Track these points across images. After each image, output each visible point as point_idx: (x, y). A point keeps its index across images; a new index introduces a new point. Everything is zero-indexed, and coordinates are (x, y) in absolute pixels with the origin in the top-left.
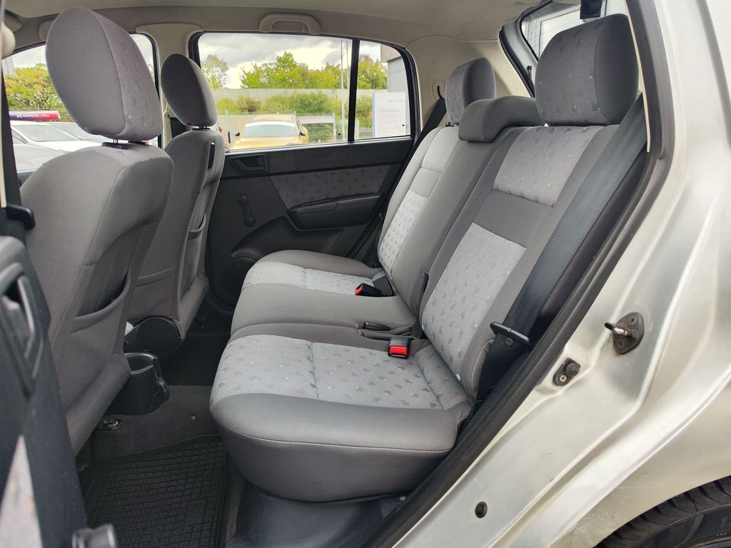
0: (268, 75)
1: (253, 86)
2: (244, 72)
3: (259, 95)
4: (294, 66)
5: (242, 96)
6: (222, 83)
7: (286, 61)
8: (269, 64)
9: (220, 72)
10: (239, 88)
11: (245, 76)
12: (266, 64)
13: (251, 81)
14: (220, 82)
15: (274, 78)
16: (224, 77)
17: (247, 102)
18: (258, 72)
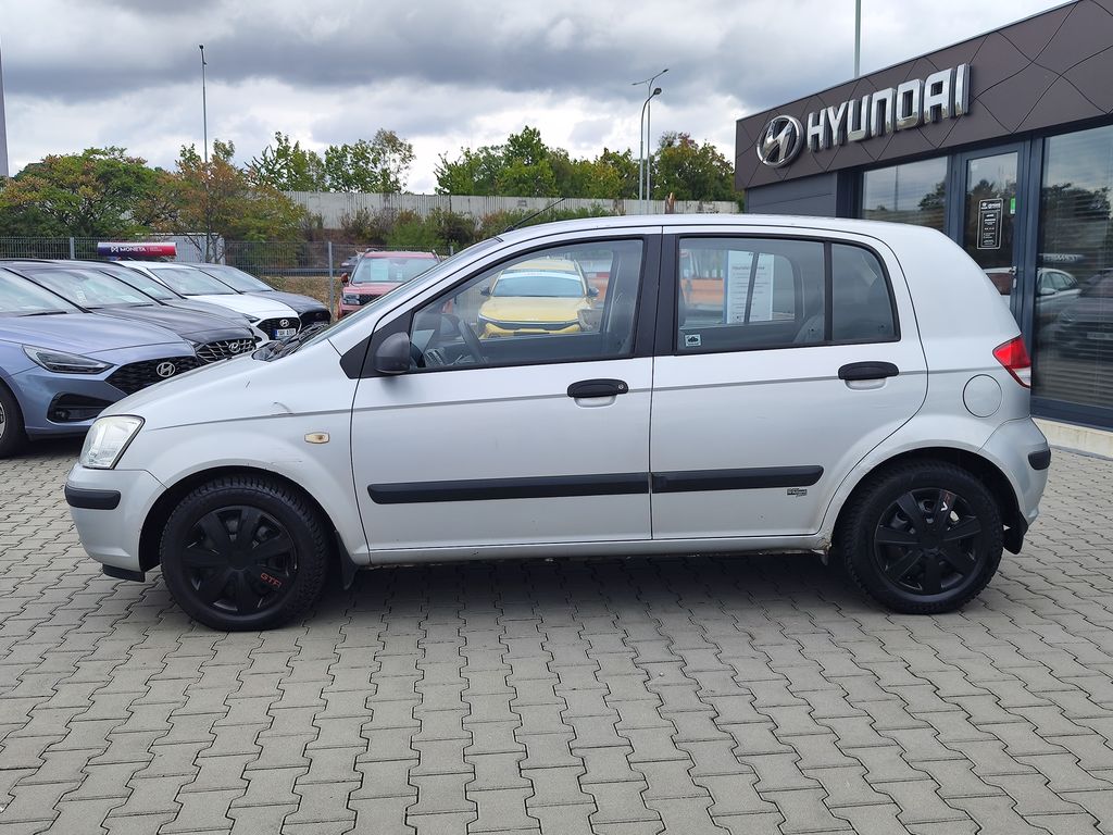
0: (489, 168)
1: (460, 190)
2: (445, 162)
3: (472, 208)
4: (543, 153)
5: (439, 209)
6: (402, 183)
7: (527, 144)
8: (492, 148)
9: (398, 163)
10: (433, 192)
11: (447, 172)
12: (486, 148)
13: (456, 180)
14: (397, 181)
15: (502, 176)
16: (404, 172)
17: (448, 222)
18: (472, 164)
